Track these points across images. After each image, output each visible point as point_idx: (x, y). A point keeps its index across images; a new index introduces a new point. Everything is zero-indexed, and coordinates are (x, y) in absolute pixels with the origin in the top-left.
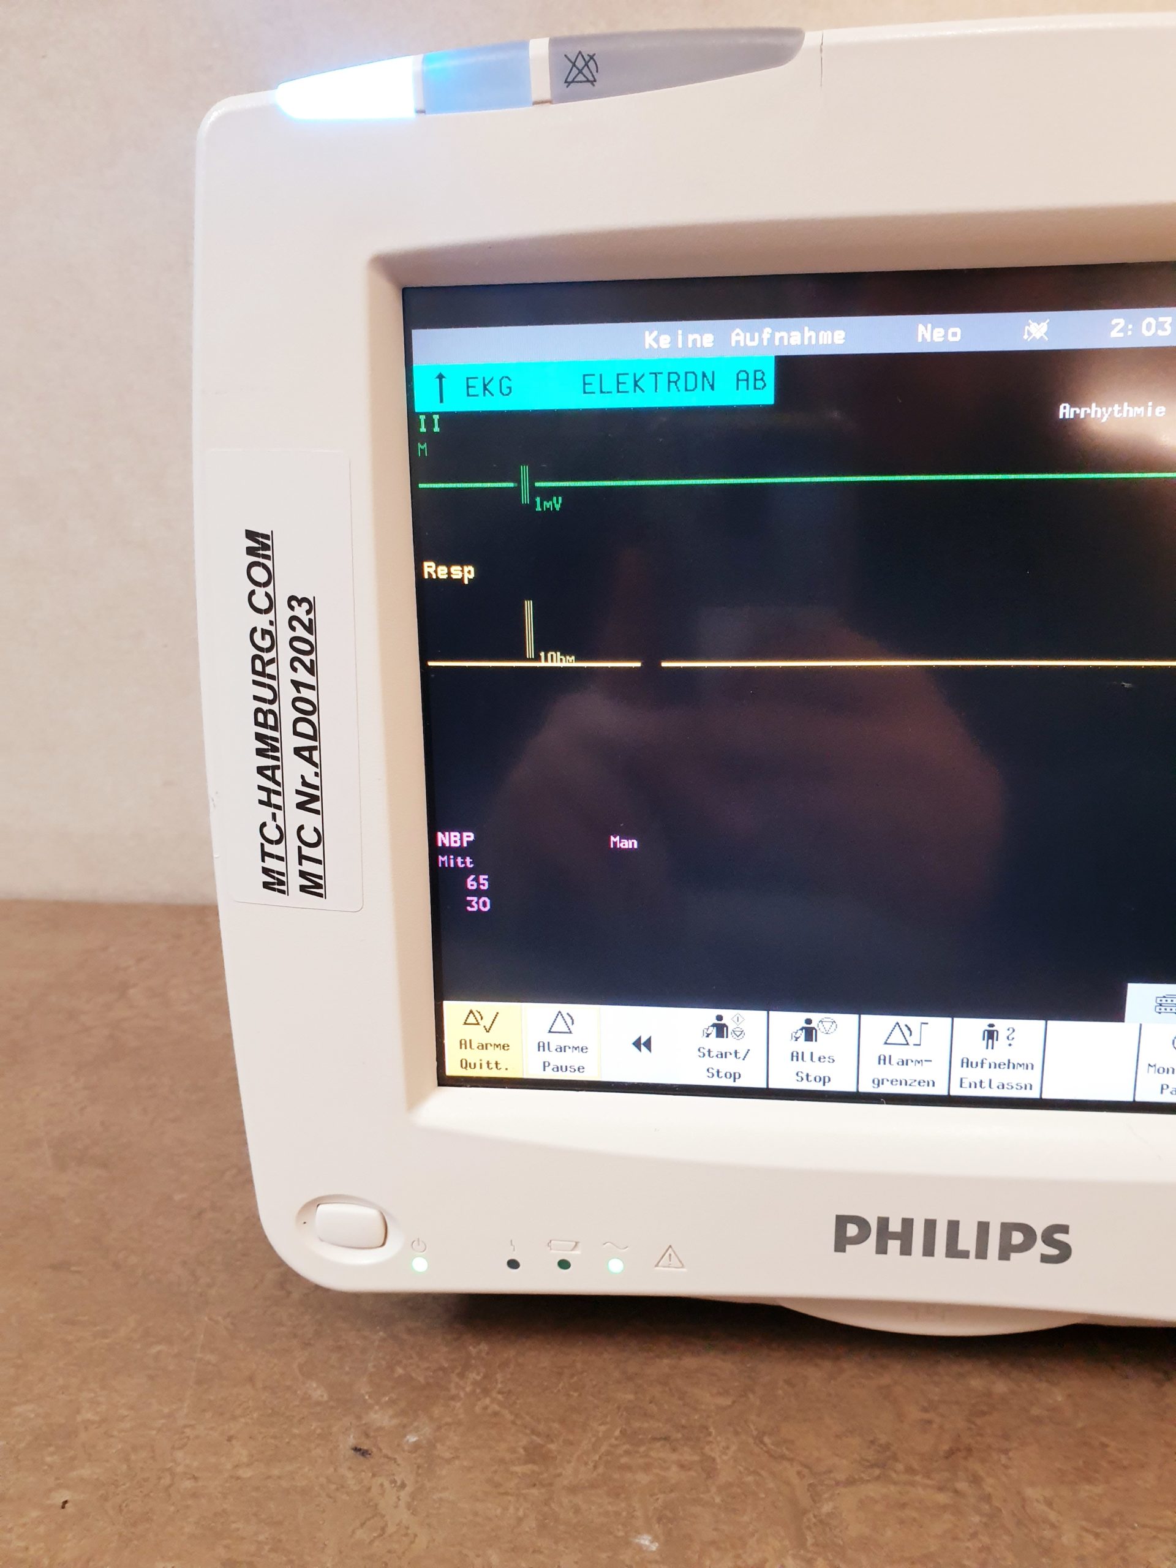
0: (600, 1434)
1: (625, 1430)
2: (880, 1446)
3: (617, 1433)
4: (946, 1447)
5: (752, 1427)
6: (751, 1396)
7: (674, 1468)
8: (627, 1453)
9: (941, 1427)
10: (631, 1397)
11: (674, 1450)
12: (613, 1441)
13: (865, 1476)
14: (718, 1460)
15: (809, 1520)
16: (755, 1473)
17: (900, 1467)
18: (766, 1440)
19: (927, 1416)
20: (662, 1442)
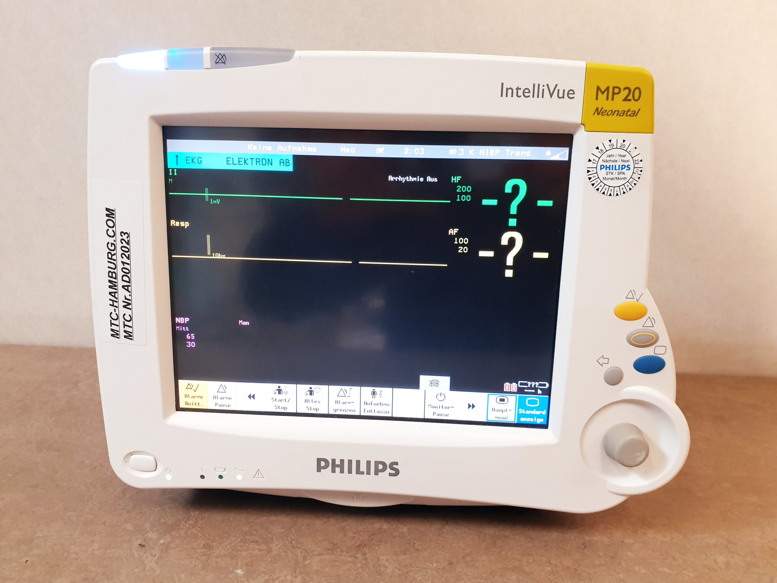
0: (233, 540)
1: (242, 539)
2: (334, 544)
3: (239, 540)
4: (357, 544)
5: (289, 538)
6: (292, 529)
7: (257, 550)
8: (241, 546)
9: (358, 539)
10: (247, 529)
11: (258, 545)
12: (237, 542)
13: (325, 553)
14: (273, 548)
15: (300, 565)
16: (286, 552)
17: (339, 550)
18: (293, 542)
19: (354, 535)
20: (255, 543)
